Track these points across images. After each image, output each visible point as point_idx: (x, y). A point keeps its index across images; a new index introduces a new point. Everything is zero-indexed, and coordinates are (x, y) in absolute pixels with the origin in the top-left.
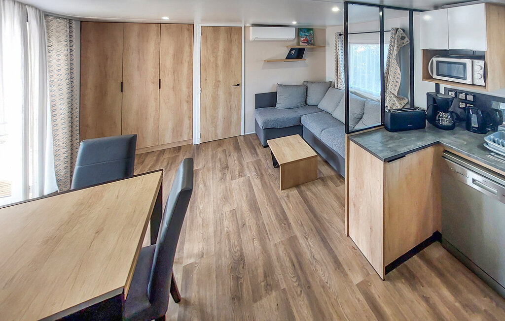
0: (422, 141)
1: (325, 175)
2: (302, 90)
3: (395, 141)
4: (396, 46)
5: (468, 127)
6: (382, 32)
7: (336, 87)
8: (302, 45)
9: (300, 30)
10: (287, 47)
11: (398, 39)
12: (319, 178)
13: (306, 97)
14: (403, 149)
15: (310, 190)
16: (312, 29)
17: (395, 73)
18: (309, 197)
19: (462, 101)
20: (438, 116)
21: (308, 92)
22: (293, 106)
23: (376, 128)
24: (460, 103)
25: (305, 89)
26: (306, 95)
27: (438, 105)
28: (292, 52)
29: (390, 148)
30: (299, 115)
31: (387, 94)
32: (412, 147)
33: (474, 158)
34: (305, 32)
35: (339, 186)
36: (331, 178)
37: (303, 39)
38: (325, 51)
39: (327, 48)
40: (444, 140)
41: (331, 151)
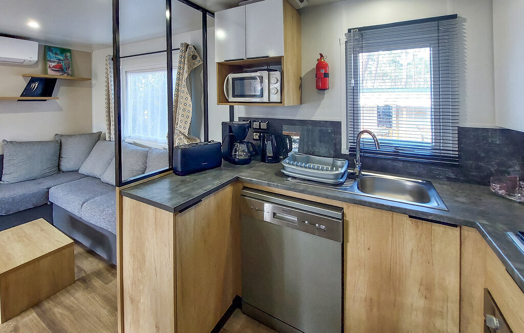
0: (220, 179)
1: (89, 272)
2: (52, 149)
3: (188, 185)
4: (186, 67)
5: (264, 159)
6: (170, 50)
7: (107, 139)
8: (51, 74)
9: (47, 50)
10: (24, 76)
11: (188, 58)
12: (78, 280)
13: (59, 160)
14: (199, 192)
15: (61, 304)
16: (69, 51)
17: (185, 104)
18: (59, 316)
19: (256, 130)
20: (234, 151)
21: (63, 151)
22: (34, 175)
23: (163, 174)
24: (255, 134)
25: (58, 146)
26: (60, 157)
27: (235, 133)
28: (33, 85)
29: (181, 193)
30: (45, 187)
31: (175, 137)
32: (209, 187)
33: (274, 186)
34: (56, 54)
35: (111, 281)
36: (98, 274)
37: (53, 64)
38: (90, 86)
39: (93, 81)
40: (242, 174)
41: (97, 232)
